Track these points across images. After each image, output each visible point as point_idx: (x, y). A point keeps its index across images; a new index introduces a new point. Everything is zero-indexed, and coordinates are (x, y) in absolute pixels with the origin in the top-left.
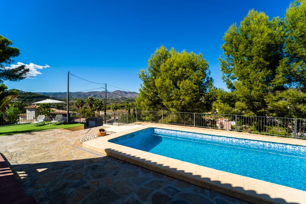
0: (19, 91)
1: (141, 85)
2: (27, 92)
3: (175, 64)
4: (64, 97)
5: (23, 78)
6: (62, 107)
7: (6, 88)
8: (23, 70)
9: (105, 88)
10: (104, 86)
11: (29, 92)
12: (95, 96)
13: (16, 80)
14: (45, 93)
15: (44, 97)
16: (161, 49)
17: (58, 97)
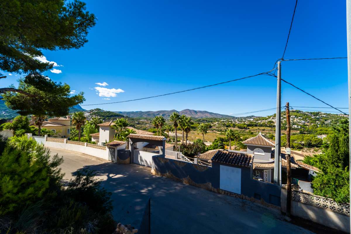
0: (101, 110)
2: (107, 111)
4: (135, 116)
6: (134, 125)
12: (163, 115)
14: (120, 112)
15: (120, 116)
17: (131, 116)
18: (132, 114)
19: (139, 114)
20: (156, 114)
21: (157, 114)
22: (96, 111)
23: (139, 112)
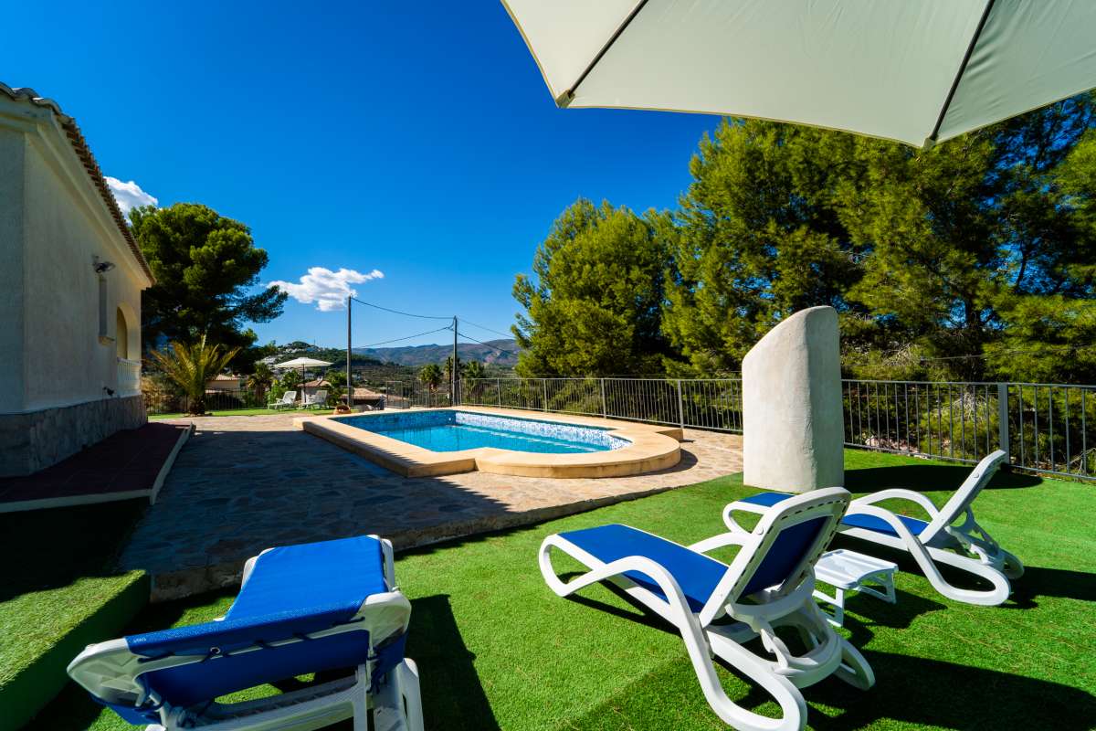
0: (309, 346)
1: (518, 317)
2: (327, 349)
3: (580, 256)
4: (417, 361)
5: (276, 315)
7: (255, 339)
8: (275, 297)
9: (454, 327)
10: (450, 322)
11: (331, 349)
13: (264, 319)
14: (370, 350)
15: (369, 361)
16: (571, 211)
17: (403, 361)
18: (406, 353)
19: (430, 355)
20: (481, 352)
21: (486, 350)
22: (294, 351)
23: (427, 349)
